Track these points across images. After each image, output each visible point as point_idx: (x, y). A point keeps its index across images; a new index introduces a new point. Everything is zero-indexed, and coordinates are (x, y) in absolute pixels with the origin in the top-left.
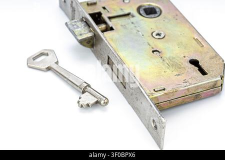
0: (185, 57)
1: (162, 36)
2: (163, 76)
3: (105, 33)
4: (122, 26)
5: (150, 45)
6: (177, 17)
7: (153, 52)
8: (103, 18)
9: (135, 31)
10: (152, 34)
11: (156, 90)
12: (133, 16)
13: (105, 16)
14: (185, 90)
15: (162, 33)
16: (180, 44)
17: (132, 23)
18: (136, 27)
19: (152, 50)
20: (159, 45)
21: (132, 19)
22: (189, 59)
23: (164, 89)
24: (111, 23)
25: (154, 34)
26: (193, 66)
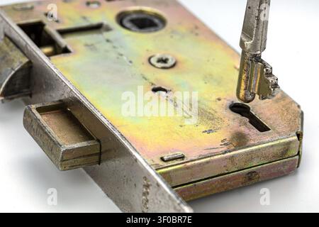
0: (219, 99)
1: (170, 63)
2: (178, 133)
3: (52, 58)
4: (86, 45)
5: (146, 79)
6: (197, 31)
8: (46, 32)
9: (113, 55)
10: (149, 59)
11: (166, 158)
12: (108, 29)
13: (51, 28)
14: (226, 158)
15: (169, 57)
16: (208, 78)
17: (108, 41)
18: (114, 47)
19: (152, 87)
20: (165, 78)
21: (106, 35)
22: (228, 103)
23: (182, 157)
24: (63, 41)
25: (154, 61)
26: (239, 116)
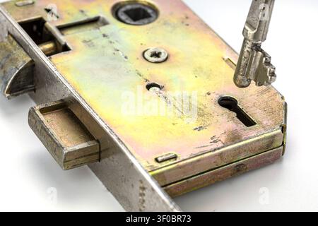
0: (209, 94)
1: (163, 57)
2: (170, 132)
3: (52, 56)
4: (85, 41)
5: (140, 75)
6: (187, 21)
7: (149, 87)
8: (47, 29)
9: (110, 51)
10: (144, 53)
11: (160, 159)
12: (105, 23)
13: (52, 24)
14: (216, 155)
15: (162, 51)
16: (198, 71)
17: (104, 36)
18: (111, 42)
19: (146, 84)
20: (158, 73)
21: (104, 29)
22: (216, 97)
23: (175, 157)
24: (63, 38)
25: (147, 55)
26: (227, 110)
